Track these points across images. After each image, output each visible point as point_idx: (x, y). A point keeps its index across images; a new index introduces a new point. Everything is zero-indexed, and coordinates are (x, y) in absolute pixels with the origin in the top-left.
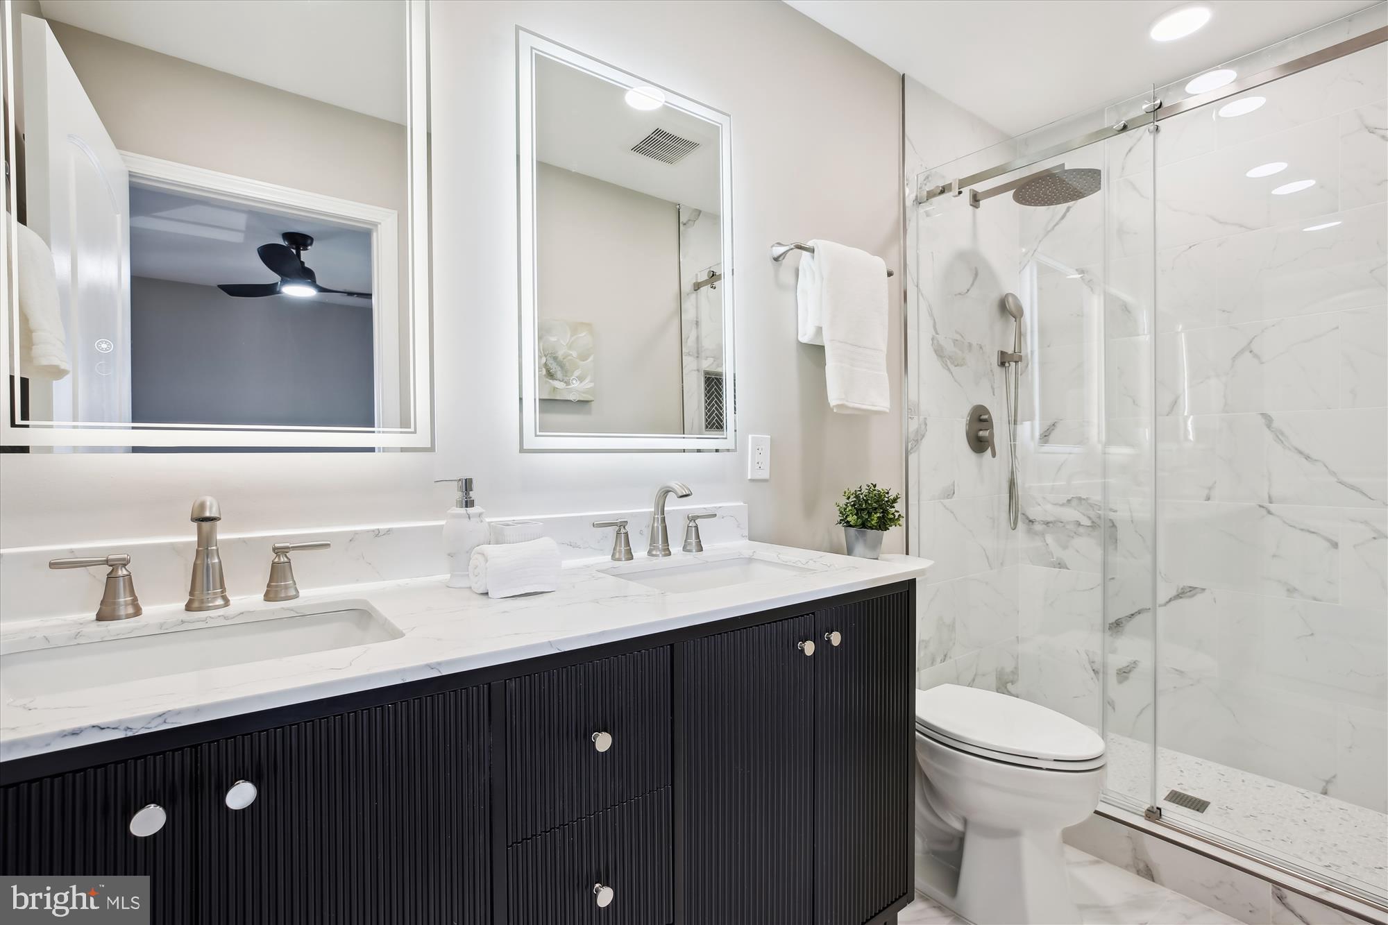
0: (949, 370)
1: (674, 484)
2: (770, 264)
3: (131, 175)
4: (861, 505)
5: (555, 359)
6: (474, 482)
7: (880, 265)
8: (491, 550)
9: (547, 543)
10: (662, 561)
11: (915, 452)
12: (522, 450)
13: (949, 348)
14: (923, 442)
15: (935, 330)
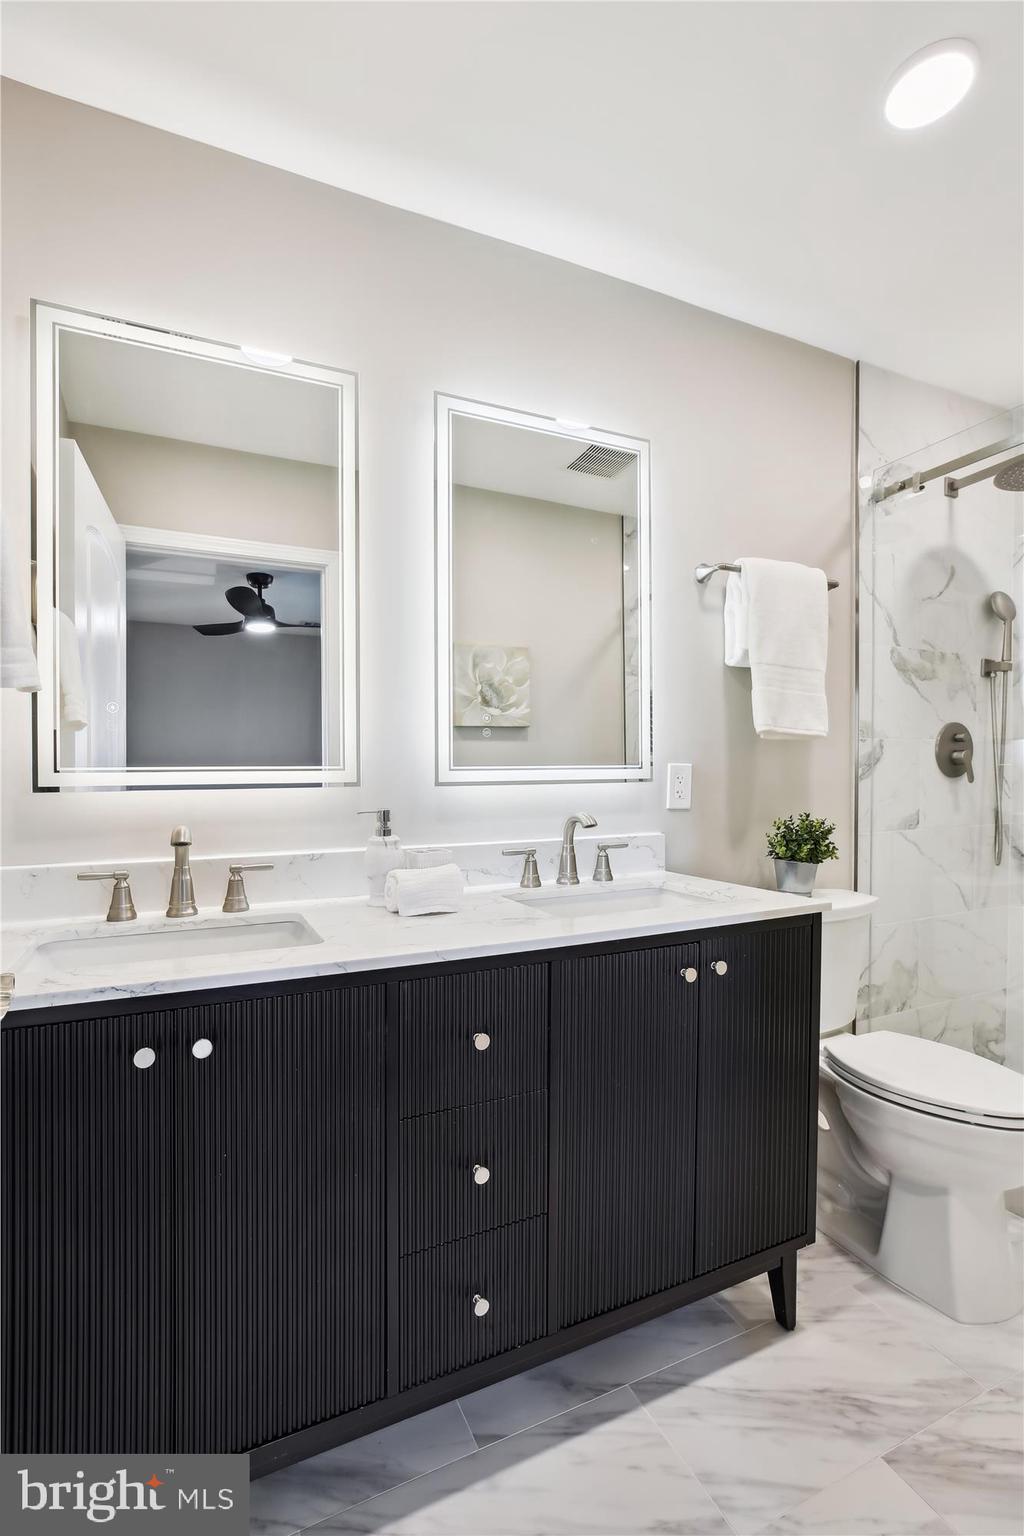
0: (913, 684)
1: (581, 815)
2: (694, 588)
3: (128, 544)
4: (791, 836)
5: (491, 686)
6: (391, 813)
7: (821, 577)
8: (399, 873)
9: (452, 869)
10: (569, 889)
11: (867, 777)
12: (438, 784)
13: (914, 660)
14: (878, 766)
15: (896, 641)
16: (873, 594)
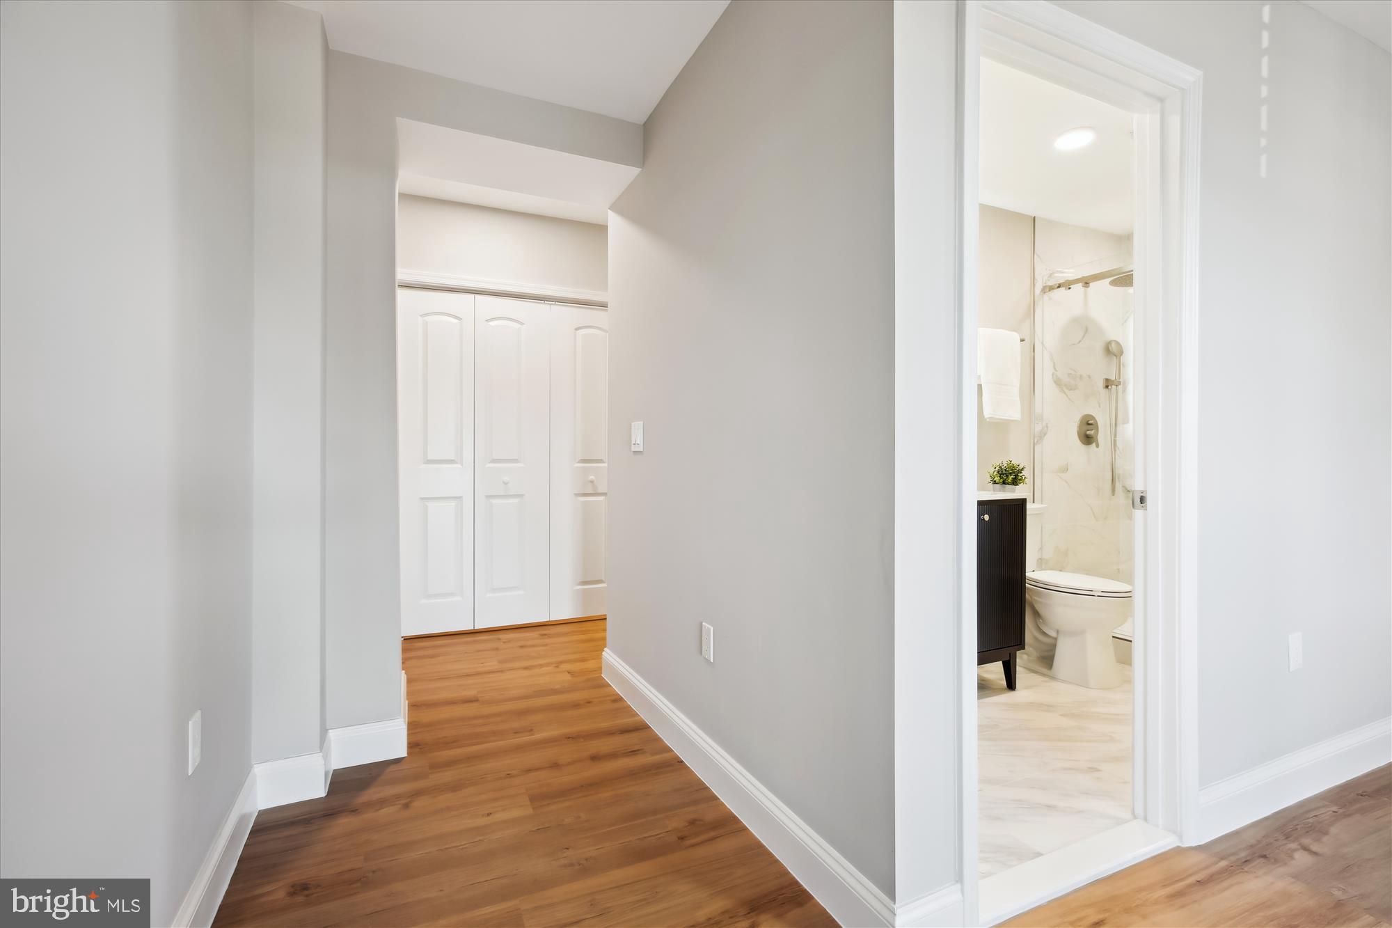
0: (1065, 393)
4: (1002, 472)
11: (1039, 444)
13: (1065, 379)
14: (1045, 437)
15: (1055, 369)
16: (1042, 343)
